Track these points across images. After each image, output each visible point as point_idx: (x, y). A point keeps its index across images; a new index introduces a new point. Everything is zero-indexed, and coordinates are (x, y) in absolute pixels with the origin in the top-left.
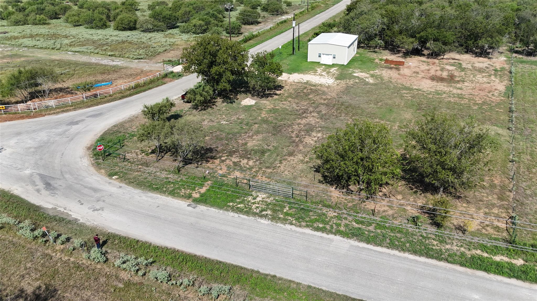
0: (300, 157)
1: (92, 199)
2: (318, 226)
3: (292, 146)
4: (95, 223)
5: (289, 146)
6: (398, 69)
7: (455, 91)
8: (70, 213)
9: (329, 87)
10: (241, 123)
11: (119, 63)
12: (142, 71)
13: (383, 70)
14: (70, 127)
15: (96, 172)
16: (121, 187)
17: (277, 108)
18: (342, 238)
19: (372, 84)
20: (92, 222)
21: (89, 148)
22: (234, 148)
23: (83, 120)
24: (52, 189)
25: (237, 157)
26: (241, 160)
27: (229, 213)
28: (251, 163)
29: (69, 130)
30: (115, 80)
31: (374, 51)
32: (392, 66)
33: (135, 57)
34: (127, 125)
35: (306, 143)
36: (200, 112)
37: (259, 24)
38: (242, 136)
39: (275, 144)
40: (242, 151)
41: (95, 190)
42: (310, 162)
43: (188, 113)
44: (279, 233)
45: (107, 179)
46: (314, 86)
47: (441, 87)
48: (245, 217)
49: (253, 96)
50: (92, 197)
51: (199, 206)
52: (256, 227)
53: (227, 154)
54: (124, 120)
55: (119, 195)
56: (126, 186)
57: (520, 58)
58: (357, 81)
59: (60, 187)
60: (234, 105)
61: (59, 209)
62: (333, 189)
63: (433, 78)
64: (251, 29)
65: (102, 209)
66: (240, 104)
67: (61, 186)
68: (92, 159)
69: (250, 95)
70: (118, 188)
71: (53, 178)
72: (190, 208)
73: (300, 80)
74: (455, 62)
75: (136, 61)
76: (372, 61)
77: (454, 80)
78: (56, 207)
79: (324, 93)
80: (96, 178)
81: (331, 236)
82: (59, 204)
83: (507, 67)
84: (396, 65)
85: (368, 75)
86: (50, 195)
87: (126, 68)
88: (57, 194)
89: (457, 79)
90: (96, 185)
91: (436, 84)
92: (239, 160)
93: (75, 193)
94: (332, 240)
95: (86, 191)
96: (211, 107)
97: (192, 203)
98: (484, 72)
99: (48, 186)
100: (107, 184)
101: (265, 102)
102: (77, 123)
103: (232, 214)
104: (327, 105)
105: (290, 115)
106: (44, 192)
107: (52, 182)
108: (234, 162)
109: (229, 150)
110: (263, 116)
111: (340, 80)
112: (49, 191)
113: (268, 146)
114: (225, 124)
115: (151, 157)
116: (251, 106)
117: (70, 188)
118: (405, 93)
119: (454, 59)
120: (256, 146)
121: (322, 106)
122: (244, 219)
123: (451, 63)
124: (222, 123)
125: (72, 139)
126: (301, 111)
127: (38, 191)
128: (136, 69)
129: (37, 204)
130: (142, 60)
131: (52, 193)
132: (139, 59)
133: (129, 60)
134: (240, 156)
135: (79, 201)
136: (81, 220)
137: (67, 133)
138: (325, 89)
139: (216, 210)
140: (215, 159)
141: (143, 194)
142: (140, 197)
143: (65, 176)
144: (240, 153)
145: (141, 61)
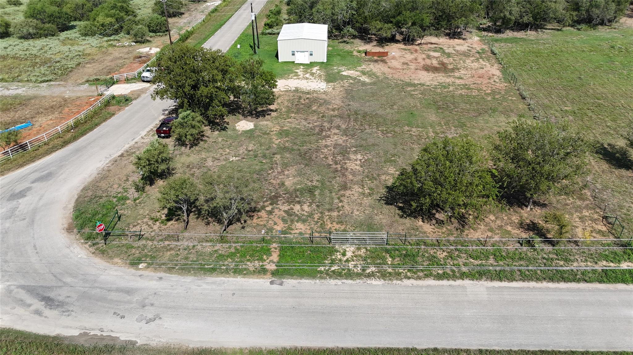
0: (357, 189)
1: (132, 305)
2: (438, 274)
3: (339, 177)
4: (162, 340)
5: (335, 177)
6: (384, 61)
7: (458, 82)
8: (113, 335)
9: (325, 93)
10: (256, 156)
11: (19, 91)
12: (65, 100)
13: (369, 64)
14: (15, 202)
15: (108, 264)
16: (161, 278)
17: (285, 128)
18: (471, 282)
19: (370, 84)
20: (157, 340)
21: (69, 230)
22: (272, 193)
23: (29, 189)
24: (58, 305)
25: (284, 203)
26: (291, 206)
27: (328, 281)
28: (306, 207)
29: (17, 208)
30: (32, 118)
31: (345, 42)
32: (376, 58)
33: (40, 79)
34: (103, 185)
35: (352, 169)
36: (192, 149)
37: (183, 16)
38: (270, 174)
39: (317, 178)
40: (284, 194)
41: (129, 292)
42: (373, 194)
43: (176, 152)
44: (403, 292)
45: (132, 270)
46: (308, 93)
47: (441, 78)
48: (349, 282)
49: (245, 116)
50: (132, 303)
51: (284, 280)
52: (373, 292)
53: (269, 203)
54: (93, 177)
55: (166, 291)
56: (168, 275)
57: (491, 36)
58: (351, 81)
59: (69, 299)
60: (229, 132)
61: (92, 333)
62: (421, 223)
63: (427, 68)
64: (177, 22)
65: (157, 317)
66: (234, 130)
67: (69, 297)
68: (87, 246)
69: (241, 117)
70: (157, 280)
71: (49, 288)
72: (275, 287)
73: (286, 87)
74: (436, 47)
75: (44, 84)
76: (350, 53)
77: (447, 68)
78: (86, 331)
79: (326, 102)
80: (115, 273)
81: (459, 282)
82: (88, 325)
83: (486, 47)
84: (379, 57)
85: (358, 73)
86: (62, 315)
87: (35, 97)
88: (72, 311)
89: (450, 67)
90: (123, 284)
91: (433, 75)
92: (289, 207)
93: (99, 303)
94: (464, 287)
95: (114, 296)
96: (202, 140)
97: (273, 279)
98: (470, 56)
99: (49, 301)
100: (139, 278)
101: (265, 123)
102: (22, 194)
103: (333, 282)
104: (341, 117)
105: (308, 136)
106: (47, 312)
107: (52, 295)
108: (285, 211)
109: (267, 195)
110: (277, 142)
111: (332, 82)
112: (55, 309)
113: (311, 181)
114: (237, 161)
115: (172, 225)
116: (251, 130)
117: (84, 296)
118: (412, 91)
119: (432, 44)
120: (297, 184)
121: (335, 118)
122: (351, 285)
123: (432, 48)
124: (231, 160)
125: (33, 221)
126: (317, 130)
127: (38, 312)
128: (54, 97)
129: (53, 334)
130: (52, 83)
131: (64, 312)
132: (47, 81)
133: (31, 85)
134: (288, 202)
135: (115, 313)
136: (139, 341)
137: (17, 213)
138: (324, 96)
139: (310, 281)
140: (259, 211)
141: (200, 281)
142: (199, 286)
143: (64, 280)
144: (283, 197)
145: (52, 85)
